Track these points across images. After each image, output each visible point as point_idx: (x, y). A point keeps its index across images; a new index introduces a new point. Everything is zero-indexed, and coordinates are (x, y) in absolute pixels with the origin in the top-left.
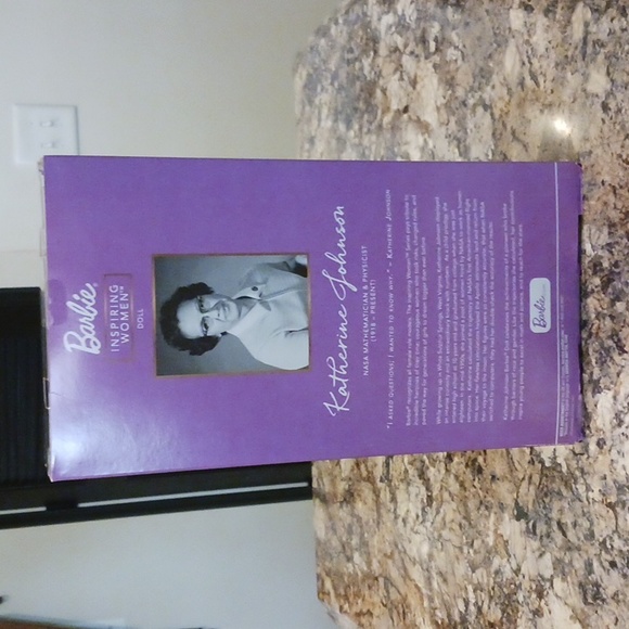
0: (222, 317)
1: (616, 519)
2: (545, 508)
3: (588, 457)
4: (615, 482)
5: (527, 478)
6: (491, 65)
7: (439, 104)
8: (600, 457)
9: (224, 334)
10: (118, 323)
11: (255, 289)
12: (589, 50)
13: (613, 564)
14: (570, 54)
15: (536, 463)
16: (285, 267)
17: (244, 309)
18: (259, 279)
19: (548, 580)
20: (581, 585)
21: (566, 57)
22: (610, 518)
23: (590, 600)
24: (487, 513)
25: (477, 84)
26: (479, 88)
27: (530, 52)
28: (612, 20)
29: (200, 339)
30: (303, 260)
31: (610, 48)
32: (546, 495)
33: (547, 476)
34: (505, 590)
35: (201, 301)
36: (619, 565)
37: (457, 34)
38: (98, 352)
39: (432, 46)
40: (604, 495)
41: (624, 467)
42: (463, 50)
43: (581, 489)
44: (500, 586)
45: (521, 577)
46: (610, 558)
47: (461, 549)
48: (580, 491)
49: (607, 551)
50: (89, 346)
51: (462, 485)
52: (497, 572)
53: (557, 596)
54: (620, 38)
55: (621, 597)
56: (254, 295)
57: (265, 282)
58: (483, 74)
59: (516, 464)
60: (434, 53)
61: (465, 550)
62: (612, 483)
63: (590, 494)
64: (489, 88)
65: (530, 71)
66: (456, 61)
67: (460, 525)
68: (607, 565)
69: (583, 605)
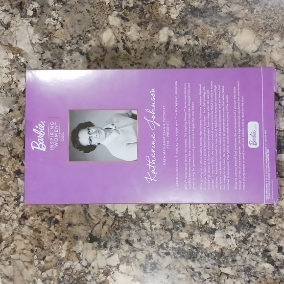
0: (98, 136)
1: (172, 235)
2: (115, 235)
3: (154, 211)
4: (172, 220)
5: (101, 223)
6: (89, 35)
7: (34, 42)
8: (163, 211)
9: (99, 144)
10: (53, 138)
11: (113, 125)
12: (171, 47)
13: (168, 254)
14: (156, 46)
15: (111, 216)
16: (127, 115)
17: (108, 134)
18: (115, 120)
19: (115, 267)
20: (141, 265)
21: (154, 47)
22: (167, 235)
23: (148, 271)
24: (61, 242)
25: (74, 41)
26: (77, 44)
27: (124, 38)
28: (188, 40)
29: (88, 146)
30: (135, 112)
31: (186, 50)
32: (117, 229)
33: (119, 221)
34: (74, 276)
35: (89, 129)
36: (172, 254)
37: (57, 13)
38: (45, 150)
39: (30, 13)
40: (163, 226)
41: (179, 214)
42: (62, 22)
43: (147, 224)
44: (70, 275)
45: (90, 269)
46: (165, 251)
47: (31, 262)
48: (146, 226)
49: (164, 249)
50: (41, 147)
51: (37, 230)
52: (67, 269)
53: (121, 273)
54: (193, 48)
55: (172, 266)
56: (113, 127)
57: (117, 122)
58: (82, 38)
59: (93, 217)
60: (32, 17)
61: (36, 262)
62: (170, 221)
63: (153, 227)
64: (86, 46)
65: (124, 46)
66: (55, 26)
67: (32, 251)
68: (162, 255)
69: (142, 274)
